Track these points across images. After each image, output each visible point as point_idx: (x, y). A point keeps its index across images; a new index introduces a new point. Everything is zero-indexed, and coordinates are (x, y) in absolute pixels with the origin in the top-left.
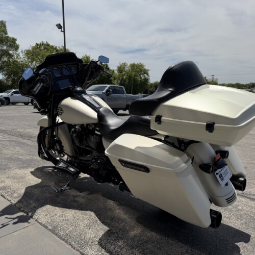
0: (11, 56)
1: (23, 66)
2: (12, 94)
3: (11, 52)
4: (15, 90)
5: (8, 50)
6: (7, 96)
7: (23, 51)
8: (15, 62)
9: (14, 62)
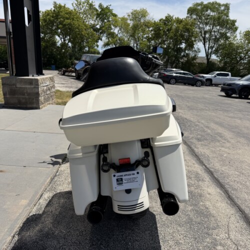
0: (227, 38)
1: (238, 47)
2: (215, 76)
3: (228, 35)
4: (219, 72)
5: (226, 33)
6: (210, 78)
7: (242, 32)
8: (231, 44)
9: (229, 44)
